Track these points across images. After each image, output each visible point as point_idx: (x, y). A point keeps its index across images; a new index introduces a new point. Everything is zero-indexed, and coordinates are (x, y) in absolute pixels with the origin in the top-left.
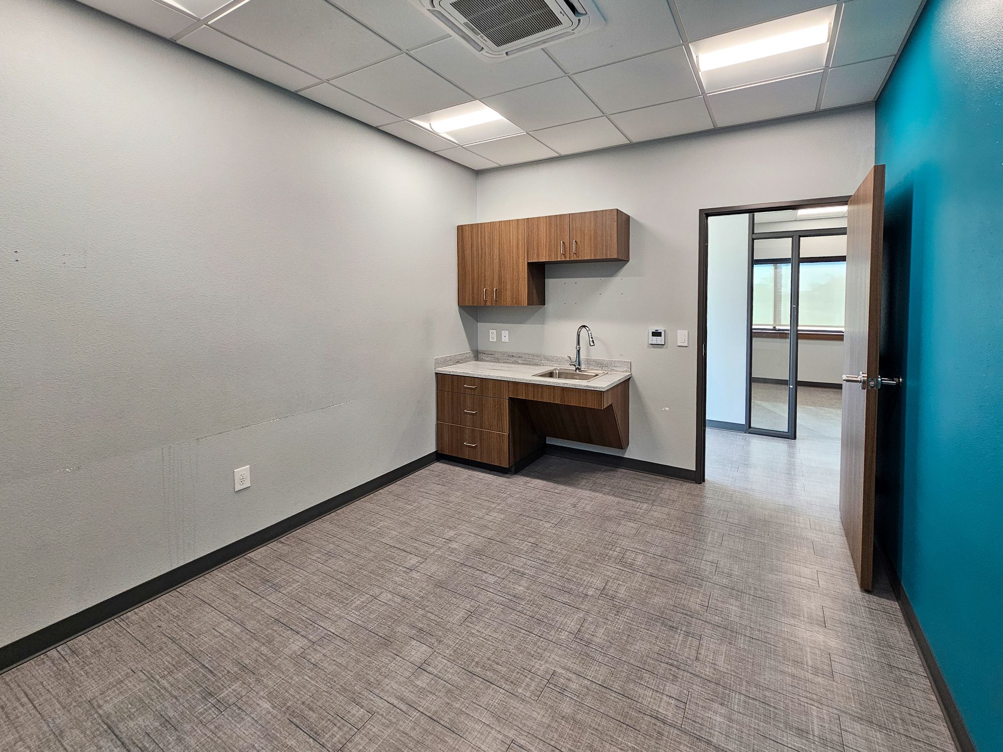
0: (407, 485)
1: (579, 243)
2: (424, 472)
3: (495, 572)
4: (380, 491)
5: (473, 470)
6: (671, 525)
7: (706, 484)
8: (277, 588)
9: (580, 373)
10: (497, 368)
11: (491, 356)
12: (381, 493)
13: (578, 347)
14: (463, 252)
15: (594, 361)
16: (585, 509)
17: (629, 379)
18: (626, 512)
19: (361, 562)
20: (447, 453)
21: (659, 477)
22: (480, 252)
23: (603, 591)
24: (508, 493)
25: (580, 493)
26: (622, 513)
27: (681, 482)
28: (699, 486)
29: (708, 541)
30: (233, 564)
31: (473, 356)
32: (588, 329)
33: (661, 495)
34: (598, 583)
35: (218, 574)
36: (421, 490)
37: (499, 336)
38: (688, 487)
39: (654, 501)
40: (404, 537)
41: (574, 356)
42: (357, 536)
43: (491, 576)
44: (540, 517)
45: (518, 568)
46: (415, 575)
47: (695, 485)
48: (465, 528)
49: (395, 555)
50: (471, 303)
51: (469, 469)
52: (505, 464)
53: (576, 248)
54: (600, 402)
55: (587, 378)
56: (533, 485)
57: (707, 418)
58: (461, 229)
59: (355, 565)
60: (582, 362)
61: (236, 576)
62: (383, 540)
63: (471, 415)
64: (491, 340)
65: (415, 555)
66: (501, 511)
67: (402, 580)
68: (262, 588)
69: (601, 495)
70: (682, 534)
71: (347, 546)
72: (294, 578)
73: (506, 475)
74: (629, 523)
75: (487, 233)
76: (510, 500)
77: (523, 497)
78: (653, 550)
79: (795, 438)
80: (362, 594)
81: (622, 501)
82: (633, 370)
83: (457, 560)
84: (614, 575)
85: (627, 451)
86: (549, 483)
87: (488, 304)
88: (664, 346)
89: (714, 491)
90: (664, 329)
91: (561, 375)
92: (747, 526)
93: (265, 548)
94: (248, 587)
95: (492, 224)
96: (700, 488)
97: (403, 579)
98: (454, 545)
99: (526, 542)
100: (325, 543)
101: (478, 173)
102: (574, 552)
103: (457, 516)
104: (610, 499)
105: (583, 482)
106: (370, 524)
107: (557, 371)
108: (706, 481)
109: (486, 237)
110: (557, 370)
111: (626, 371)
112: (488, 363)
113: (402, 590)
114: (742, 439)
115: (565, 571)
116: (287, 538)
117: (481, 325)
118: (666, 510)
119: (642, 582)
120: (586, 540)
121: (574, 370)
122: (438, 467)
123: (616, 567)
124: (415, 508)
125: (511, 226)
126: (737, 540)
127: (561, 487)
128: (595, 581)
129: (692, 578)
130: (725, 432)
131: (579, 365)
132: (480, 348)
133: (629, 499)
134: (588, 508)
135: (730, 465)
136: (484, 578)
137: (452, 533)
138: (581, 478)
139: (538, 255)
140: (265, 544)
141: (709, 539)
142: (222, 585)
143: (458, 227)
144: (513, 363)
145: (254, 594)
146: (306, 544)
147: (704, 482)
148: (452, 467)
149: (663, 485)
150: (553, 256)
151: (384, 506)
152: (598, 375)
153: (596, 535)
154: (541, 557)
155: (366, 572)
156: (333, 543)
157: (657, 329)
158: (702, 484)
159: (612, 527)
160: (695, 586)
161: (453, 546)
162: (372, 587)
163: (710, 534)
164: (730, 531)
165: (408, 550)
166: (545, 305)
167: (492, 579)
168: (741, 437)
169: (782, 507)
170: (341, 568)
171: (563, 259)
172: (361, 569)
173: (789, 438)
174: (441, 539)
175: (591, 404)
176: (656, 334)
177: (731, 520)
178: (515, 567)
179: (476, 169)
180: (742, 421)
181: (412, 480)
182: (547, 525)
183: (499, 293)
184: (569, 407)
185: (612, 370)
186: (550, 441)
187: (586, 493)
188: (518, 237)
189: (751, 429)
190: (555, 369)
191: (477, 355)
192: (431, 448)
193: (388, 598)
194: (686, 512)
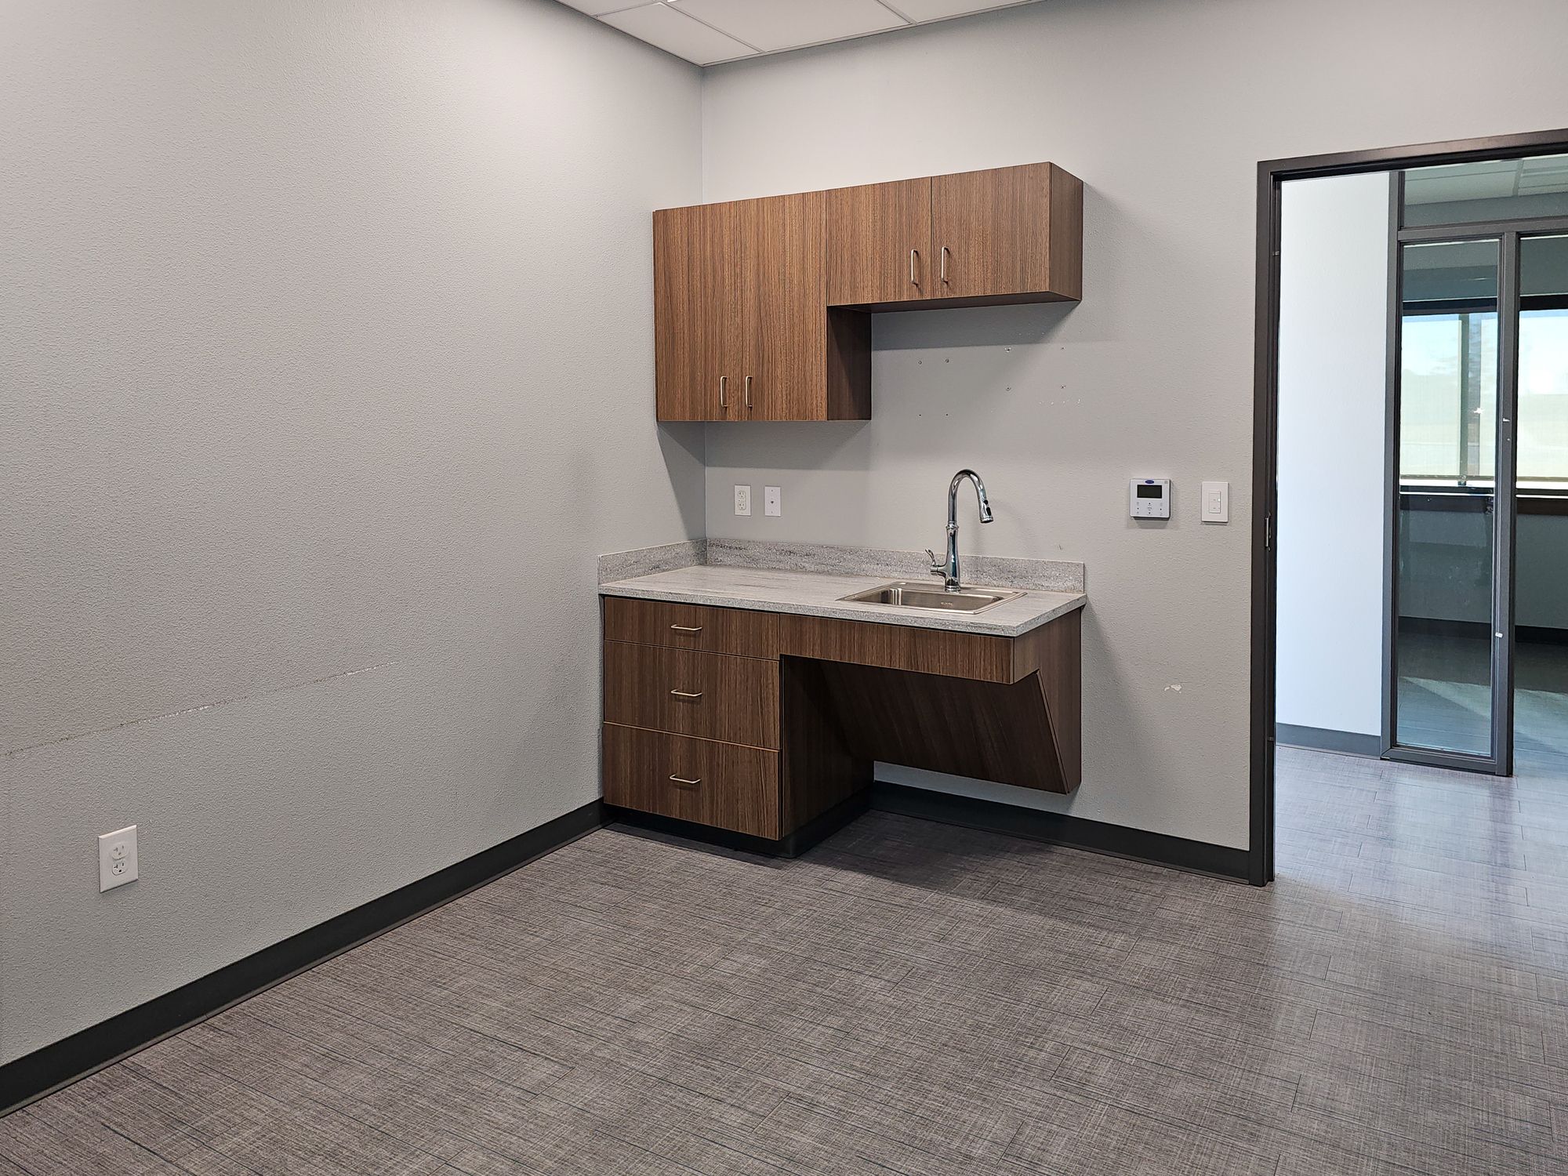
0: (527, 885)
1: (955, 255)
2: (567, 854)
3: (743, 1099)
4: (460, 901)
5: (691, 847)
6: (1185, 987)
7: (1278, 887)
8: (203, 1138)
9: (957, 593)
10: (752, 583)
11: (737, 552)
12: (461, 907)
13: (951, 526)
14: (669, 280)
15: (994, 564)
16: (969, 947)
17: (1080, 609)
18: (1070, 954)
19: (412, 1075)
20: (626, 804)
21: (1156, 869)
22: (710, 279)
23: (1011, 1148)
24: (777, 905)
25: (958, 908)
26: (1063, 957)
27: (1213, 881)
28: (1258, 891)
29: (1277, 1029)
30: (94, 1080)
31: (692, 552)
32: (975, 478)
33: (1162, 914)
34: (997, 1127)
35: (60, 1105)
36: (562, 898)
37: (758, 501)
38: (1230, 892)
39: (1144, 927)
40: (519, 1013)
41: (941, 549)
42: (400, 1013)
43: (733, 1110)
44: (856, 966)
45: (799, 1091)
46: (545, 1107)
47: (1249, 889)
48: (670, 991)
49: (496, 1058)
50: (687, 415)
51: (681, 845)
52: (771, 833)
53: (948, 267)
54: (1006, 664)
55: (974, 604)
56: (839, 887)
57: (1279, 719)
58: (662, 220)
59: (397, 1082)
60: (962, 565)
61: (103, 1110)
62: (466, 1022)
63: (688, 702)
64: (738, 512)
65: (546, 1058)
66: (761, 950)
67: (513, 1120)
68: (166, 1138)
69: (1009, 912)
70: (1213, 1010)
71: (376, 1037)
72: (246, 1114)
73: (775, 861)
74: (1078, 982)
75: (726, 232)
76: (784, 923)
77: (815, 915)
78: (1137, 1048)
79: (1509, 773)
80: (412, 1153)
81: (1063, 926)
82: (1089, 587)
83: (650, 1071)
84: (1040, 1109)
85: (1077, 799)
86: (881, 881)
87: (731, 416)
88: (1169, 521)
89: (1295, 903)
90: (1167, 477)
91: (908, 599)
92: (1378, 991)
93: (173, 1041)
94: (132, 1137)
95: (740, 207)
96: (1260, 896)
97: (514, 1116)
98: (642, 1035)
99: (820, 1028)
100: (321, 1030)
101: (705, 73)
102: (939, 1052)
103: (650, 962)
104: (1032, 920)
105: (967, 879)
106: (433, 982)
107: (900, 590)
108: (1276, 879)
109: (726, 241)
110: (900, 586)
111: (1073, 590)
112: (731, 570)
113: (511, 1143)
114: (1374, 775)
115: (916, 1099)
116: (228, 1017)
117: (713, 475)
118: (1174, 950)
119: (1109, 1126)
120: (970, 1022)
121: (941, 587)
122: (605, 840)
123: (1044, 1089)
124: (545, 943)
125: (787, 210)
126: (1349, 1026)
127: (913, 891)
128: (990, 1123)
129: (1235, 1119)
130: (1330, 758)
131: (955, 574)
132: (713, 531)
133: (1079, 923)
134: (976, 944)
135: (1339, 840)
136: (715, 1114)
137: (636, 1004)
138: (962, 869)
139: (854, 288)
140: (172, 1032)
141: (1279, 1023)
142: (68, 1132)
143: (656, 214)
144: (791, 570)
145: (147, 1153)
146: (274, 1033)
147: (1273, 880)
148: (637, 842)
149: (1167, 887)
150: (890, 289)
151: (468, 939)
152: (1000, 599)
153: (998, 1011)
154: (857, 1064)
155: (424, 1101)
156: (343, 1029)
157: (1150, 478)
158: (1266, 888)
159: (1034, 992)
160: (1240, 1138)
161: (640, 1037)
162: (439, 1137)
163: (1284, 1011)
164: (1332, 1004)
165: (528, 1045)
166: (870, 419)
167: (734, 1118)
168: (1372, 771)
169: (1467, 944)
170: (363, 1089)
171: (917, 297)
172: (411, 1092)
173: (1494, 774)
174: (609, 1019)
175: (984, 671)
176: (1149, 491)
177: (1337, 977)
178: (792, 1089)
179: (700, 63)
180: (1373, 727)
181: (539, 874)
182: (875, 985)
183: (757, 387)
184: (929, 681)
185: (1037, 587)
186: (885, 773)
187: (973, 906)
188: (804, 241)
189: (1396, 749)
190: (896, 585)
191: (704, 550)
192: (589, 793)
193: (478, 1163)
194: (1225, 957)
